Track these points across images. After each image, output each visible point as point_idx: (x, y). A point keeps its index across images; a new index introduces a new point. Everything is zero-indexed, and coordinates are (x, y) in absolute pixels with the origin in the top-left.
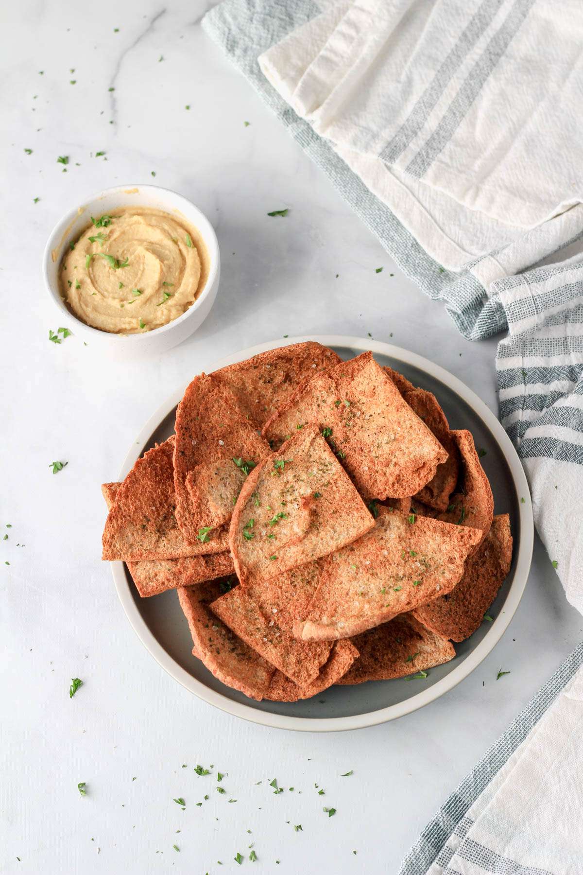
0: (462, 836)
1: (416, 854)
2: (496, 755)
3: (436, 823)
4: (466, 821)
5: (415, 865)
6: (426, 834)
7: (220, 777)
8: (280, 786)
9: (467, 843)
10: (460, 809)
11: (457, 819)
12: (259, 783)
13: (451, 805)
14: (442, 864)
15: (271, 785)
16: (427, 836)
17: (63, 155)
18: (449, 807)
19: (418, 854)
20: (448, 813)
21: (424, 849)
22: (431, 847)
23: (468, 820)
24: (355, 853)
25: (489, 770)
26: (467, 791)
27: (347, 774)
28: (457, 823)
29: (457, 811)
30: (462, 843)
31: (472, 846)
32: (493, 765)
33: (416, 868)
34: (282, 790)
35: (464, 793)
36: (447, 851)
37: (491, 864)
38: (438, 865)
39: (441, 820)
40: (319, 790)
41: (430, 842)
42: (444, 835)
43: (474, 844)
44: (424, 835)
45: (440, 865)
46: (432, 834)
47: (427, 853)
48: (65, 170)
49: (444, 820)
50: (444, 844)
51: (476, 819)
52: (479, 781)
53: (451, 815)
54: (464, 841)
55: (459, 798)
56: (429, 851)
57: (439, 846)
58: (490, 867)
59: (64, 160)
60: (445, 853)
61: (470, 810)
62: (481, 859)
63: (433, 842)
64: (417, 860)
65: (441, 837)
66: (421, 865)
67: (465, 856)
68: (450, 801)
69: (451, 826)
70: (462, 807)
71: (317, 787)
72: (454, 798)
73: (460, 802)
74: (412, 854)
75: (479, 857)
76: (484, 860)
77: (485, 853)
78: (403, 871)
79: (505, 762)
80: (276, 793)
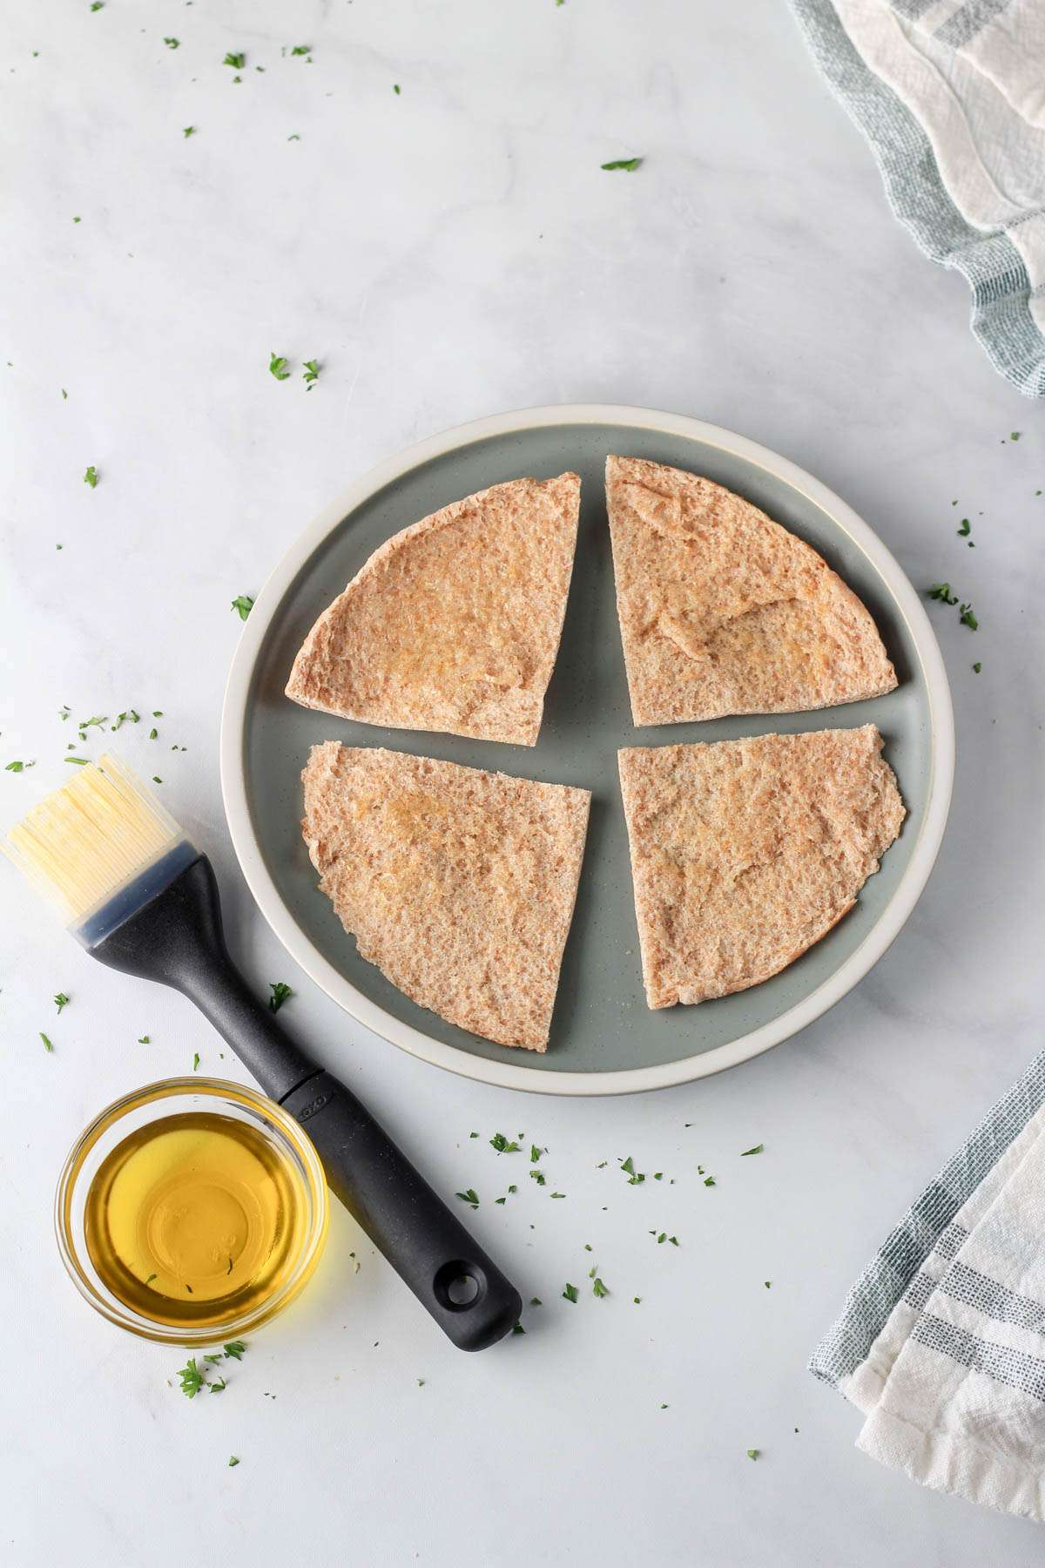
0: (948, 1256)
1: (871, 1286)
2: (1005, 1118)
3: (904, 1233)
4: (955, 1230)
5: (869, 1303)
6: (887, 1252)
7: (536, 1154)
8: (638, 1170)
9: (957, 1271)
10: (945, 1209)
11: (939, 1226)
12: (601, 1166)
13: (929, 1202)
14: (914, 1303)
15: (623, 1168)
16: (889, 1255)
17: (234, 51)
18: (926, 1205)
19: (874, 1285)
20: (924, 1216)
21: (884, 1278)
22: (895, 1274)
23: (958, 1229)
24: (768, 1285)
25: (992, 1144)
26: (956, 1179)
27: (753, 1152)
28: (939, 1232)
29: (939, 1212)
30: (949, 1271)
31: (965, 1275)
32: (999, 1135)
33: (871, 1309)
34: (642, 1178)
35: (951, 1183)
36: (923, 1281)
37: (998, 1306)
38: (907, 1305)
39: (912, 1227)
40: (705, 1177)
41: (893, 1265)
42: (917, 1254)
43: (968, 1271)
44: (884, 1252)
45: (911, 1305)
46: (897, 1251)
47: (889, 1284)
48: (238, 80)
49: (918, 1228)
50: (917, 1269)
51: (971, 1228)
52: (976, 1162)
53: (928, 1220)
54: (951, 1267)
55: (943, 1192)
56: (893, 1280)
57: (908, 1272)
58: (996, 1311)
59: (237, 61)
60: (919, 1285)
61: (961, 1211)
62: (981, 1297)
63: (899, 1265)
64: (872, 1296)
65: (912, 1257)
66: (879, 1303)
67: (953, 1293)
68: (928, 1195)
69: (929, 1237)
70: (947, 1205)
71: (701, 1173)
72: (934, 1191)
73: (944, 1198)
74: (865, 1285)
75: (977, 1295)
76: (986, 1299)
77: (988, 1286)
78: (850, 1313)
79: (1019, 1131)
80: (632, 1182)
